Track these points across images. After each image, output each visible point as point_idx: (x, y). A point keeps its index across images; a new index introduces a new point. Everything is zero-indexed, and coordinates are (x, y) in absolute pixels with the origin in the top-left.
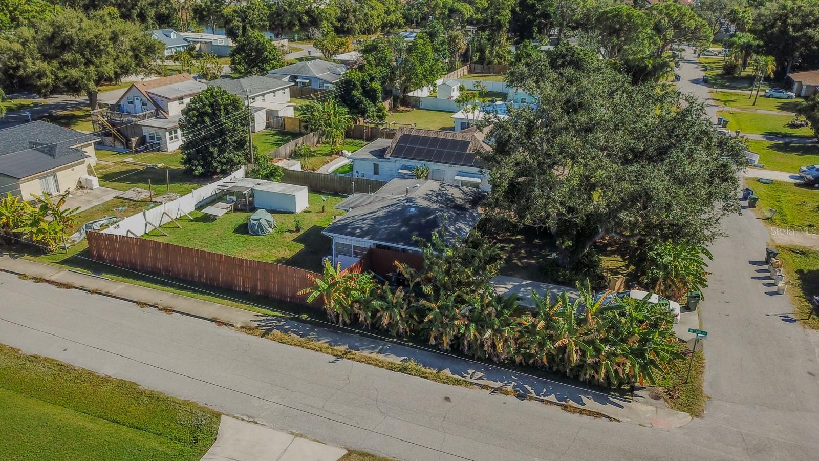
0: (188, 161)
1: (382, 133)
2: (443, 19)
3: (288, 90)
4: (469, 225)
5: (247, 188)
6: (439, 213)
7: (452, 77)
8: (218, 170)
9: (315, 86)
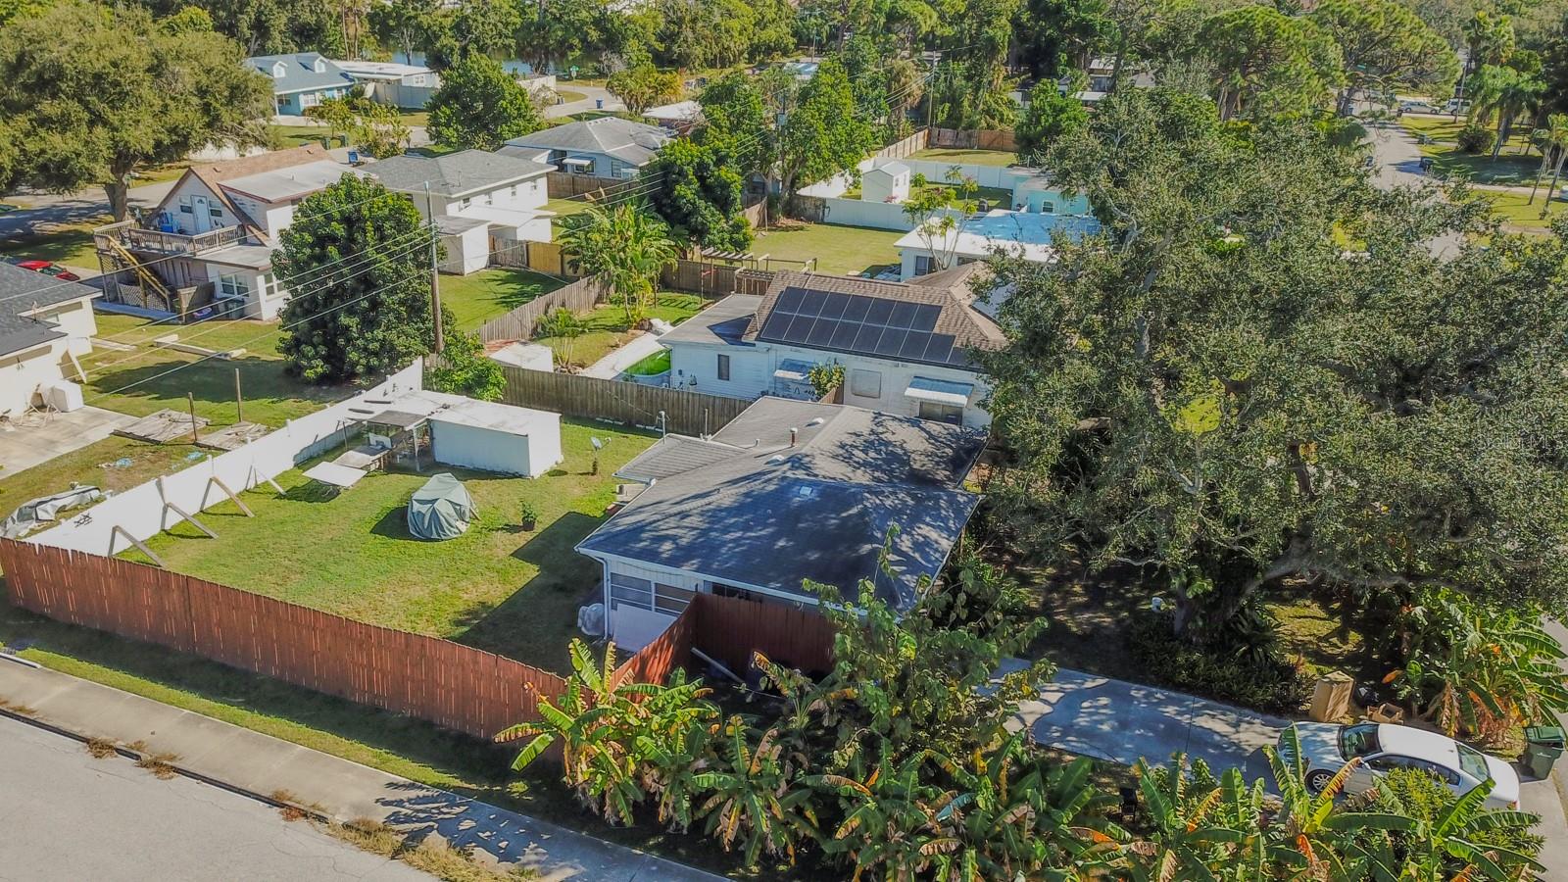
0: (293, 347)
1: (740, 281)
2: (874, 35)
3: (543, 183)
4: (948, 529)
5: (417, 417)
6: (871, 501)
7: (892, 155)
8: (360, 369)
9: (603, 172)
